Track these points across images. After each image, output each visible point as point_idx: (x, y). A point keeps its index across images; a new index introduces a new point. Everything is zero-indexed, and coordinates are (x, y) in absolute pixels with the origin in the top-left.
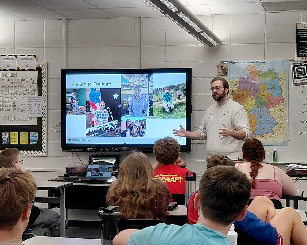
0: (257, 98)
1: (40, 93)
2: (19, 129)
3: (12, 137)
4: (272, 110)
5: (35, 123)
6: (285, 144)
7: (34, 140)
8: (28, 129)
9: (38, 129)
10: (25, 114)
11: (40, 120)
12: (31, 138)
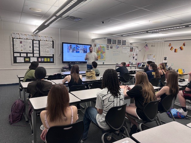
0: (101, 52)
1: (53, 48)
2: (47, 57)
3: (45, 59)
4: (103, 54)
5: (52, 56)
6: (105, 61)
7: (52, 60)
8: (50, 57)
9: (53, 57)
10: (49, 53)
11: (53, 55)
12: (51, 60)
